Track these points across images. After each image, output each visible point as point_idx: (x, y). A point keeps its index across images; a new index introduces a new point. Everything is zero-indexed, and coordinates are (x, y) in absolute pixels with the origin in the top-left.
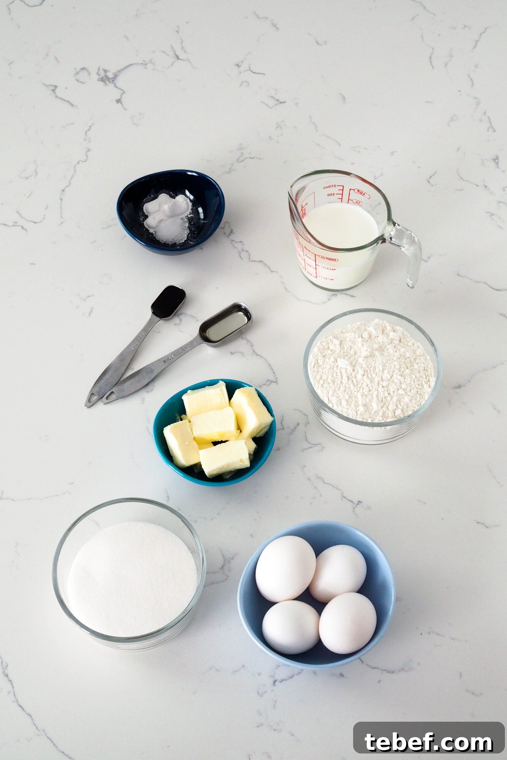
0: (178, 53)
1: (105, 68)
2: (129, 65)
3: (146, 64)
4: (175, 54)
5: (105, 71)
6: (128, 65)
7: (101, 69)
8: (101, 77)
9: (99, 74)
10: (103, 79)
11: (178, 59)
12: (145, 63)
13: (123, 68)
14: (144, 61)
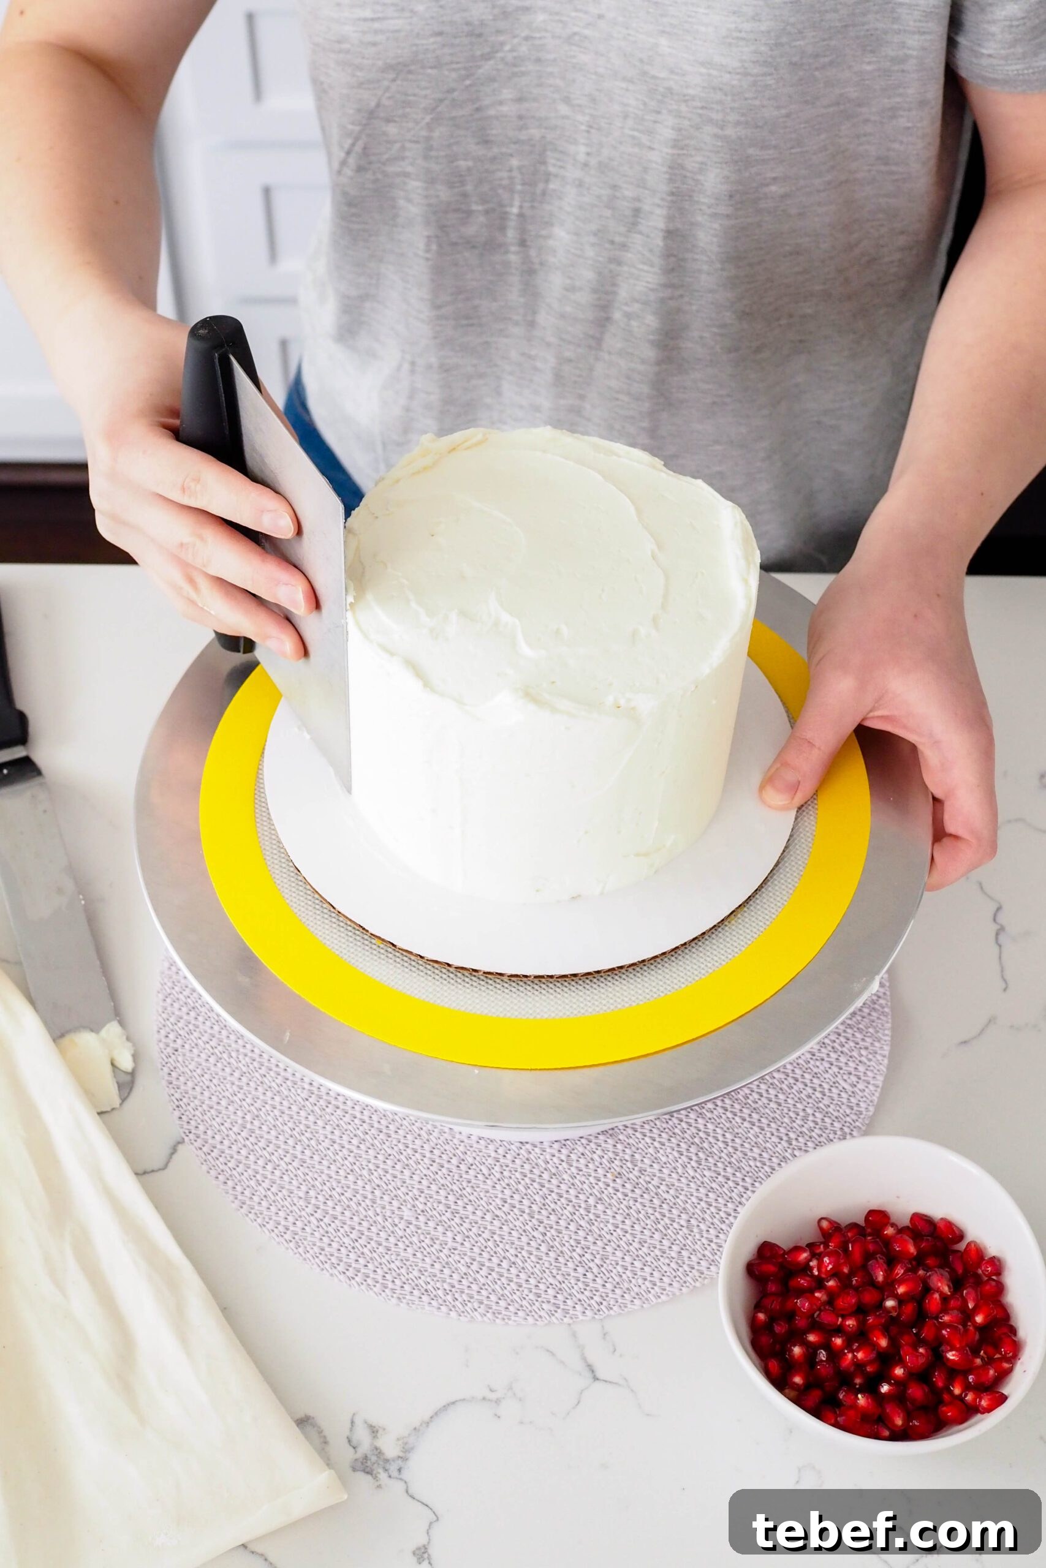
0: (592, 1358)
1: (374, 1421)
2: (445, 1408)
3: (498, 1401)
4: (584, 1359)
5: (374, 1431)
6: (444, 1403)
7: (359, 1422)
8: (359, 1454)
9: (354, 1443)
10: (369, 1463)
11: (596, 1379)
12: (493, 1396)
13: (426, 1418)
14: (491, 1390)
